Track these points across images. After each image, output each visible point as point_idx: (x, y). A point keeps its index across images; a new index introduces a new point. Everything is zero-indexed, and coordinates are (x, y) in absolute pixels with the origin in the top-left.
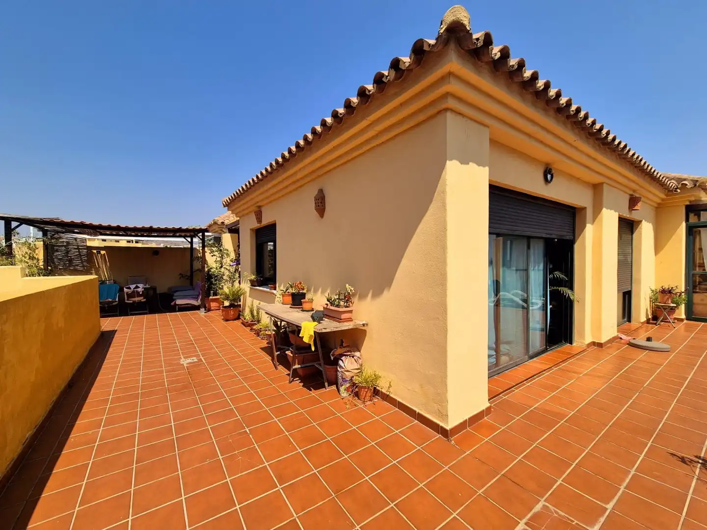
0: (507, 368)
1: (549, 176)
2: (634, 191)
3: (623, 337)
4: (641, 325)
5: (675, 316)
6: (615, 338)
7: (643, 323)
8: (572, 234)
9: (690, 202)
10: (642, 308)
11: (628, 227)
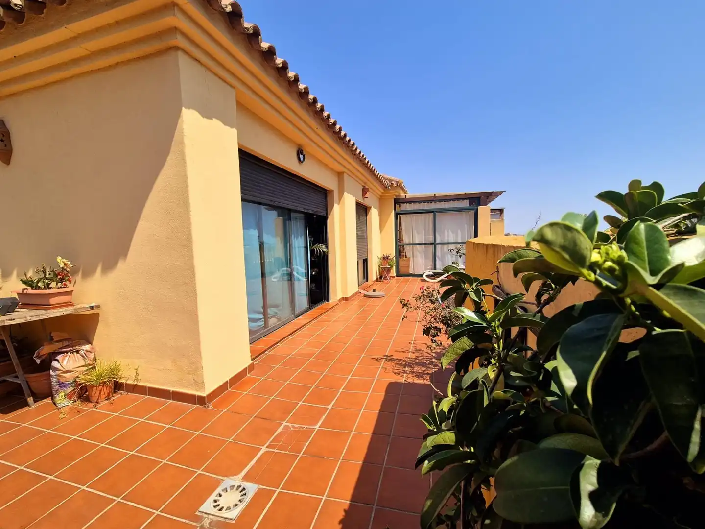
0: (275, 328)
1: (301, 157)
2: (365, 183)
3: (362, 291)
4: (373, 282)
5: (391, 275)
6: (356, 294)
7: (374, 281)
8: (325, 212)
9: (396, 196)
10: (374, 270)
11: (362, 210)
